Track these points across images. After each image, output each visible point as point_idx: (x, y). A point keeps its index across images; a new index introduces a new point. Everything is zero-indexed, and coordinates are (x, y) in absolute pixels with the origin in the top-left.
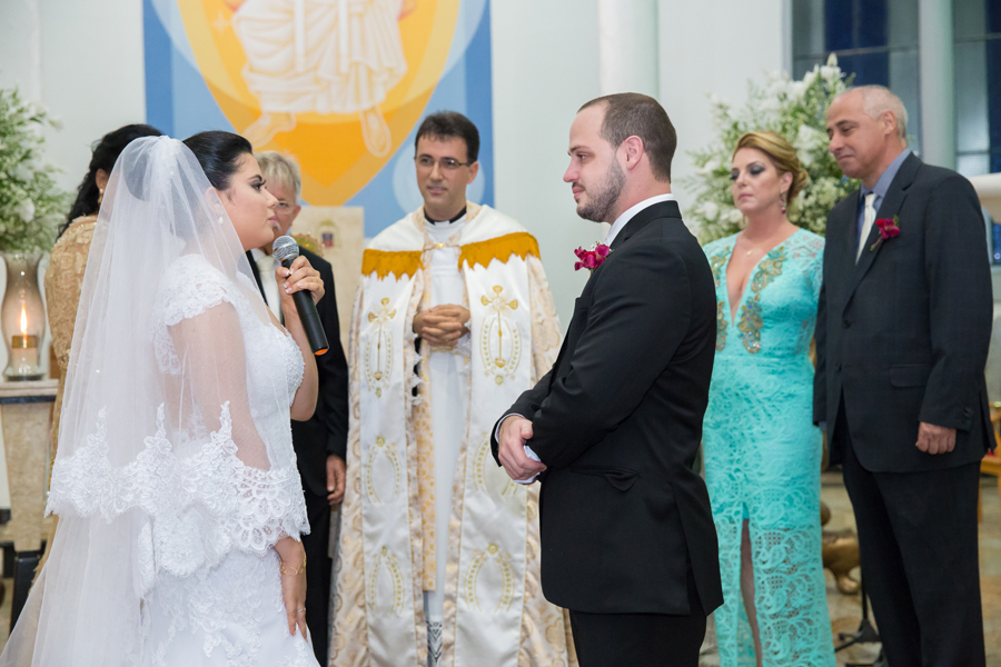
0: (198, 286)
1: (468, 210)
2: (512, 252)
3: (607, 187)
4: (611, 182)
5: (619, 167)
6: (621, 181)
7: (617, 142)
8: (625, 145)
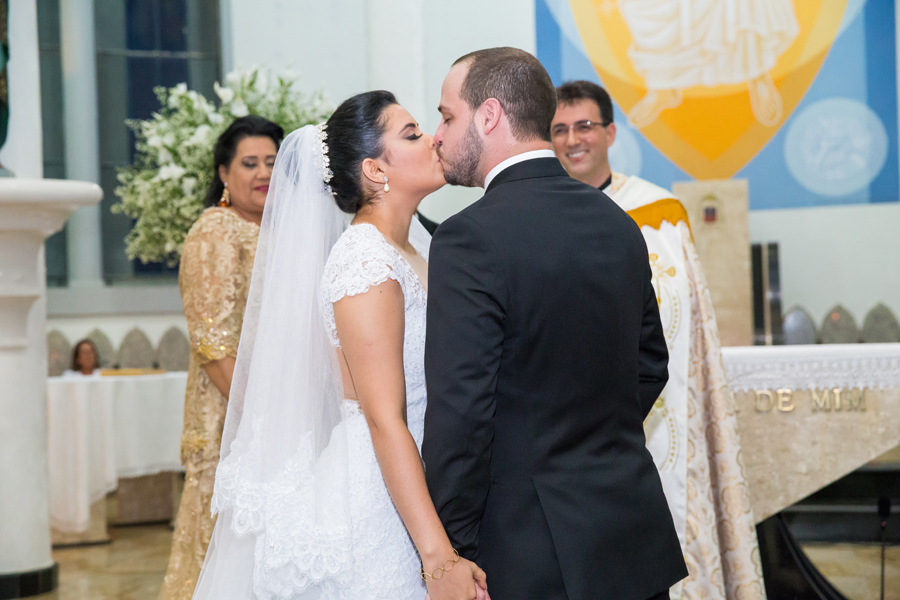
0: (364, 263)
1: (613, 180)
2: (664, 218)
3: (465, 154)
4: (468, 148)
5: (476, 132)
6: (479, 146)
7: (476, 103)
8: (484, 107)
